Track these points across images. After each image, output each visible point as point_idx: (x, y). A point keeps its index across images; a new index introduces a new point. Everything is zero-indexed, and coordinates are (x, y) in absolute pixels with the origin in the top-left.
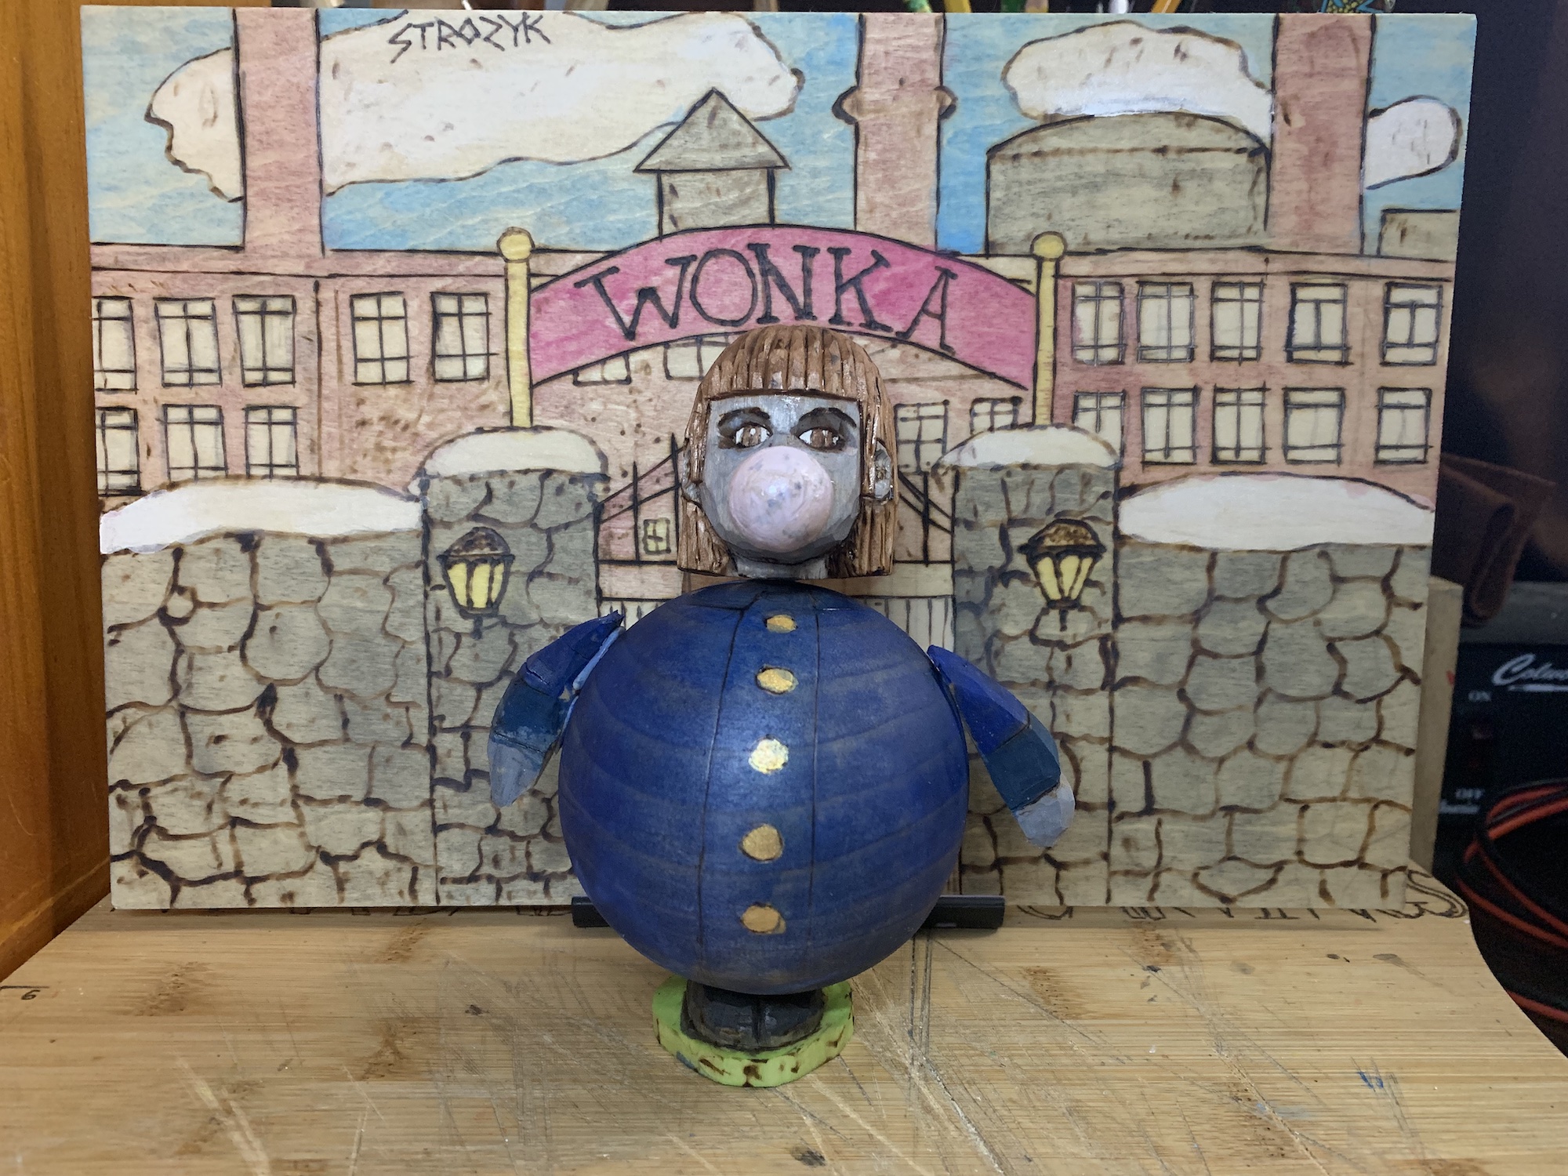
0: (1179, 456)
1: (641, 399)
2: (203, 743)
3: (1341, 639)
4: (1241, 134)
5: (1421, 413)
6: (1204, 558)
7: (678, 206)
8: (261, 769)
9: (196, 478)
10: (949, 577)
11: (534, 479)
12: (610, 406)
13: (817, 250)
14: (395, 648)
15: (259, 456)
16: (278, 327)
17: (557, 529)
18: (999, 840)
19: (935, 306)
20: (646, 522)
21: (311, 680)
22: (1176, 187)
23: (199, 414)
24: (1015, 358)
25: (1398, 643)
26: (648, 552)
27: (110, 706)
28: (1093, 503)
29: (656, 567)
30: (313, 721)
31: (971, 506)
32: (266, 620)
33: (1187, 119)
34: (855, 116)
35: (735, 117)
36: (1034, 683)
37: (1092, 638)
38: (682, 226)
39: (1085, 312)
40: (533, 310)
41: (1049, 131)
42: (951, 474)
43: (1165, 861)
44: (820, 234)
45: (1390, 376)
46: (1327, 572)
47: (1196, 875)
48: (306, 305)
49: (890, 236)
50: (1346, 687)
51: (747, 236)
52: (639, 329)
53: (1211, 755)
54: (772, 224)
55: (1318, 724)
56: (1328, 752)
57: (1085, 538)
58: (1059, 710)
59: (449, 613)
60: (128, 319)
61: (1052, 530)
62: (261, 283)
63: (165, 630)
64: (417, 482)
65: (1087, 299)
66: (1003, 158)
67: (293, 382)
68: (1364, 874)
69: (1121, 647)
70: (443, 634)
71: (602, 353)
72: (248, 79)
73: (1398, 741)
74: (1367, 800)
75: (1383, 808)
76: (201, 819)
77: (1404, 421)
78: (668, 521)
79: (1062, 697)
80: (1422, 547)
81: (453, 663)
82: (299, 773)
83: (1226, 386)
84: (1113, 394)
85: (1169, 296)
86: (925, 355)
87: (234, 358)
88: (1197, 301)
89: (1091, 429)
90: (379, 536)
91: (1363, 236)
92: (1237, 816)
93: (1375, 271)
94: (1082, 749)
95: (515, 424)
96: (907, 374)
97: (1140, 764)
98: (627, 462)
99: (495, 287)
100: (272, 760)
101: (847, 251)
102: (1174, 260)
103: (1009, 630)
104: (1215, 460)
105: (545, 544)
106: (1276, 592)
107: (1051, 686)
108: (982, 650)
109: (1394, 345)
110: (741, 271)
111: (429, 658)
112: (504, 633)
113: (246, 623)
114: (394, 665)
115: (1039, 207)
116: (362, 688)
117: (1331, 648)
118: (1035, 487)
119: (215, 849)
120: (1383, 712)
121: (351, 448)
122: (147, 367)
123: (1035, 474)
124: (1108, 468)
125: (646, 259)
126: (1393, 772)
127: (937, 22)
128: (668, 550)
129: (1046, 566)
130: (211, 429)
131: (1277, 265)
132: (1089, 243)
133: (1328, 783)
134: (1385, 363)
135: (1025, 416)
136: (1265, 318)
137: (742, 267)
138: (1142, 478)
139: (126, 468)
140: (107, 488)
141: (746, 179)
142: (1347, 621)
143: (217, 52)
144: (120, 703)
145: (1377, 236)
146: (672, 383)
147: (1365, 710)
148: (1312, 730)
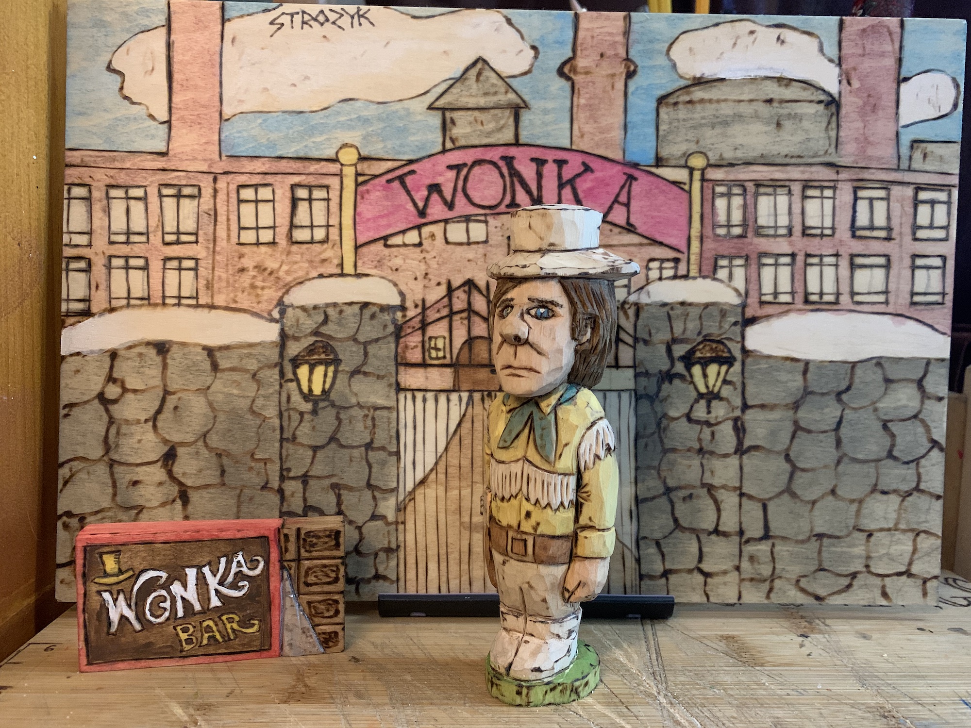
0: (783, 298)
1: (428, 256)
2: (124, 486)
3: (891, 421)
4: (820, 92)
5: (939, 271)
6: (801, 366)
7: (456, 132)
8: (163, 504)
9: (128, 305)
10: (632, 378)
11: (356, 308)
12: (407, 261)
13: (546, 161)
14: (259, 422)
15: (172, 290)
16: (187, 206)
17: (371, 342)
18: (667, 557)
19: (623, 198)
20: (430, 338)
21: (200, 443)
22: (779, 125)
23: (133, 262)
24: (675, 232)
25: (929, 424)
26: (432, 358)
27: (61, 459)
28: (727, 328)
29: (436, 369)
30: (200, 471)
31: (647, 329)
32: (171, 401)
33: (784, 81)
34: (572, 75)
35: (493, 75)
36: (689, 450)
37: (727, 419)
38: (458, 144)
39: (721, 204)
40: (359, 197)
41: (697, 88)
42: (634, 308)
43: (777, 571)
44: (548, 151)
45: (920, 248)
46: (882, 376)
47: (798, 581)
48: (207, 192)
49: (595, 152)
50: (895, 453)
51: (501, 151)
52: (429, 211)
53: (807, 499)
54: (517, 144)
55: (877, 478)
56: (885, 497)
57: (723, 351)
58: (705, 468)
59: (296, 398)
60: (88, 199)
61: (701, 347)
62: (178, 177)
63: (102, 408)
64: (277, 309)
65: (722, 195)
66: (667, 104)
67: (197, 242)
68: (910, 581)
69: (747, 425)
70: (292, 413)
71: (403, 227)
72: (175, 45)
73: (931, 490)
74: (912, 530)
75: (922, 535)
77: (929, 277)
78: (445, 338)
79: (708, 459)
80: (943, 360)
81: (298, 433)
82: (190, 508)
83: (812, 253)
84: (740, 257)
85: (775, 194)
86: (616, 230)
87: (158, 226)
88: (793, 198)
89: (726, 280)
90: (251, 345)
91: (899, 157)
92: (826, 541)
93: (906, 179)
94: (722, 495)
95: (345, 272)
96: (605, 242)
97: (760, 505)
98: (418, 297)
99: (334, 182)
100: (171, 498)
101: (566, 162)
102: (778, 171)
103: (673, 413)
104: (807, 301)
105: (362, 352)
106: (848, 389)
108: (655, 426)
109: (921, 227)
110: (496, 174)
111: (282, 428)
112: (333, 412)
113: (157, 404)
114: (257, 433)
116: (234, 449)
117: (885, 427)
118: (689, 318)
120: (921, 470)
121: (234, 287)
122: (99, 231)
123: (690, 309)
124: (737, 306)
125: (434, 165)
126: (929, 509)
127: (625, 18)
128: (444, 357)
129: (697, 370)
130: (140, 272)
131: (844, 175)
132: (721, 158)
133: (885, 518)
134: (916, 239)
135: (682, 270)
136: (837, 209)
137: (497, 171)
138: (759, 313)
139: (82, 298)
140: (68, 311)
141: (500, 115)
142: (895, 409)
143: (156, 28)
144: (69, 457)
145: (908, 158)
146: (449, 247)
147: (909, 469)
148: (874, 482)
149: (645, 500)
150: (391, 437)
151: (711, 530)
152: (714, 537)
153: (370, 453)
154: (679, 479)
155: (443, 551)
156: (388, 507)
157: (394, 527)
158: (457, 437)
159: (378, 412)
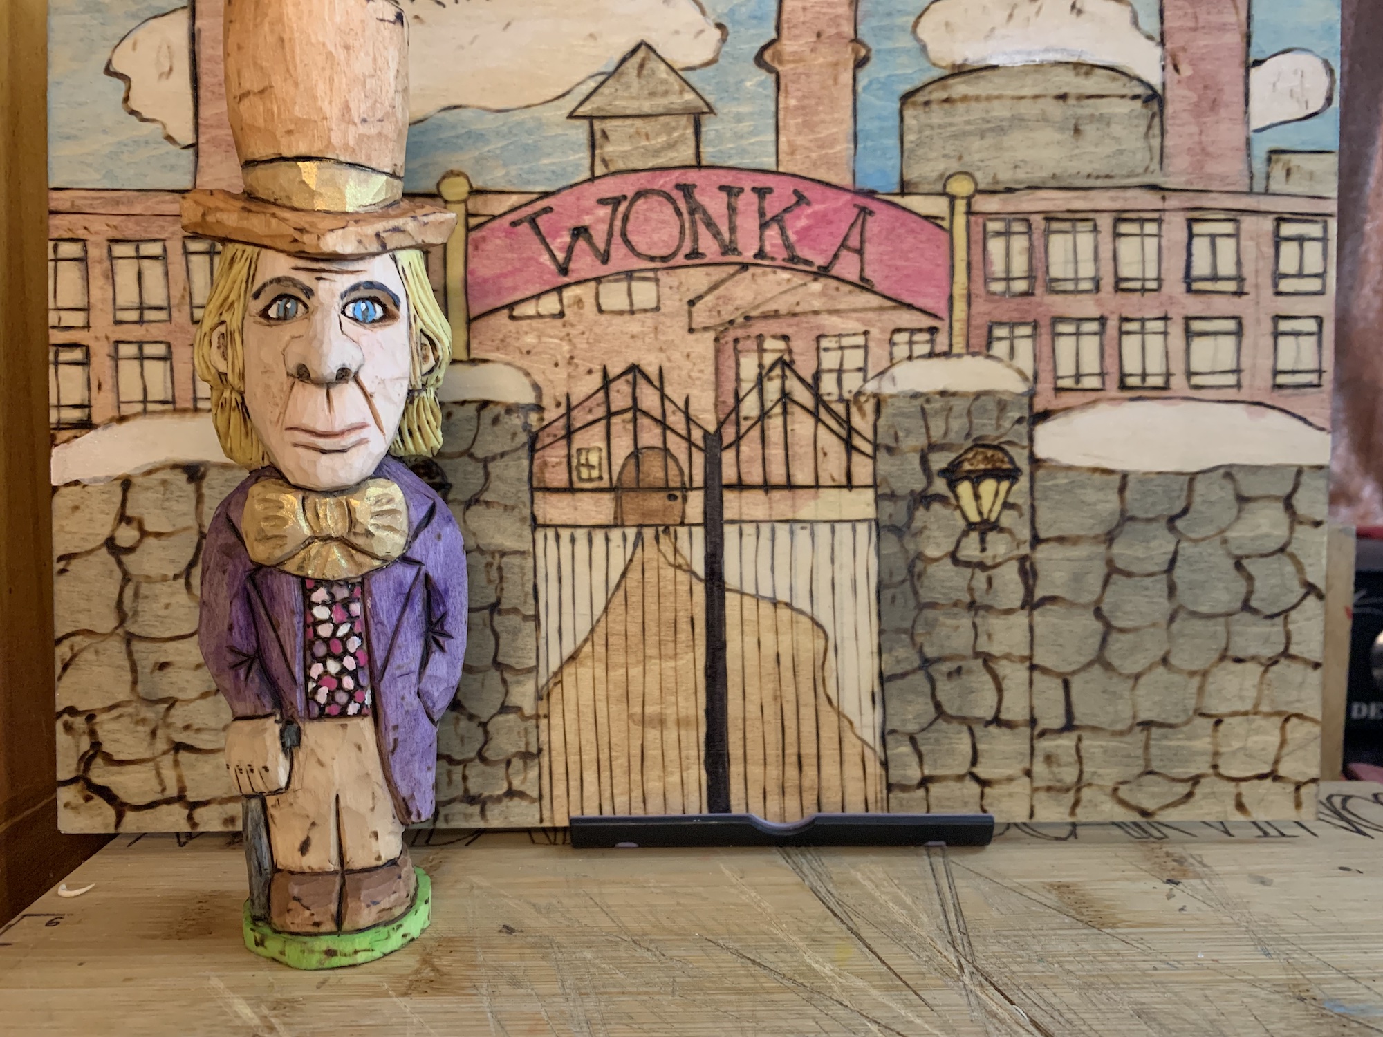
0: (1088, 382)
1: (574, 332)
2: (148, 670)
3: (1248, 557)
4: (1135, 82)
5: (1313, 339)
6: (1116, 479)
7: (609, 149)
8: (204, 696)
9: (145, 412)
10: (872, 502)
11: (471, 410)
12: (545, 339)
13: (742, 190)
17: (494, 458)
18: (926, 759)
19: (854, 242)
20: (579, 450)
22: (1077, 131)
23: (149, 350)
24: (931, 290)
25: (1302, 560)
26: (581, 479)
27: (58, 634)
28: (1009, 428)
29: (588, 494)
31: (892, 432)
33: (1085, 68)
34: (776, 65)
35: (663, 67)
36: (955, 605)
37: (1011, 559)
38: (612, 169)
39: (996, 247)
40: (470, 248)
41: (957, 80)
42: (872, 401)
43: (1086, 777)
44: (743, 175)
45: (1285, 305)
46: (1233, 492)
47: (1115, 790)
49: (810, 175)
50: (1254, 603)
51: (675, 177)
52: (572, 266)
53: (1127, 672)
54: (699, 166)
55: (1229, 639)
56: (1239, 666)
57: (1002, 461)
58: (980, 630)
60: (82, 260)
61: (970, 455)
63: (112, 560)
65: (998, 234)
66: (914, 104)
68: (1278, 786)
69: (1039, 567)
71: (537, 289)
72: (203, 35)
73: (1306, 656)
74: (1279, 713)
75: (1294, 721)
76: (145, 744)
77: (1298, 347)
79: (983, 617)
80: (1320, 467)
83: (1130, 316)
84: (1025, 324)
85: (1074, 231)
86: (846, 288)
87: (183, 297)
88: (1100, 237)
89: (1005, 357)
91: (1251, 175)
92: (1155, 732)
93: (1263, 207)
94: (1004, 668)
96: (830, 306)
97: (1059, 681)
98: (560, 392)
101: (770, 190)
102: (1077, 198)
103: (931, 552)
104: (1123, 386)
105: (481, 472)
106: (1185, 511)
107: (973, 606)
108: (905, 572)
109: (1286, 276)
110: (669, 210)
113: (189, 553)
115: (949, 149)
117: (1238, 566)
118: (953, 414)
119: (158, 774)
120: (1291, 627)
122: (100, 306)
123: (954, 402)
124: (1022, 395)
125: (578, 199)
126: (1302, 684)
128: (601, 478)
129: (965, 489)
130: (160, 364)
131: (1174, 202)
132: (996, 182)
133: (1242, 698)
134: (1279, 293)
135: (941, 345)
136: (1165, 252)
137: (671, 206)
138: (1055, 404)
139: (78, 402)
140: (59, 422)
141: (673, 124)
142: (1253, 539)
143: (175, 10)
144: (68, 630)
145: (1264, 175)
146: (603, 318)
147: (1273, 625)
148: (1223, 645)
149: (893, 677)
150: (526, 594)
151: (989, 718)
152: (993, 729)
153: (497, 618)
154: (942, 646)
155: (604, 757)
156: (524, 695)
157: (534, 722)
158: (621, 593)
159: (505, 559)
